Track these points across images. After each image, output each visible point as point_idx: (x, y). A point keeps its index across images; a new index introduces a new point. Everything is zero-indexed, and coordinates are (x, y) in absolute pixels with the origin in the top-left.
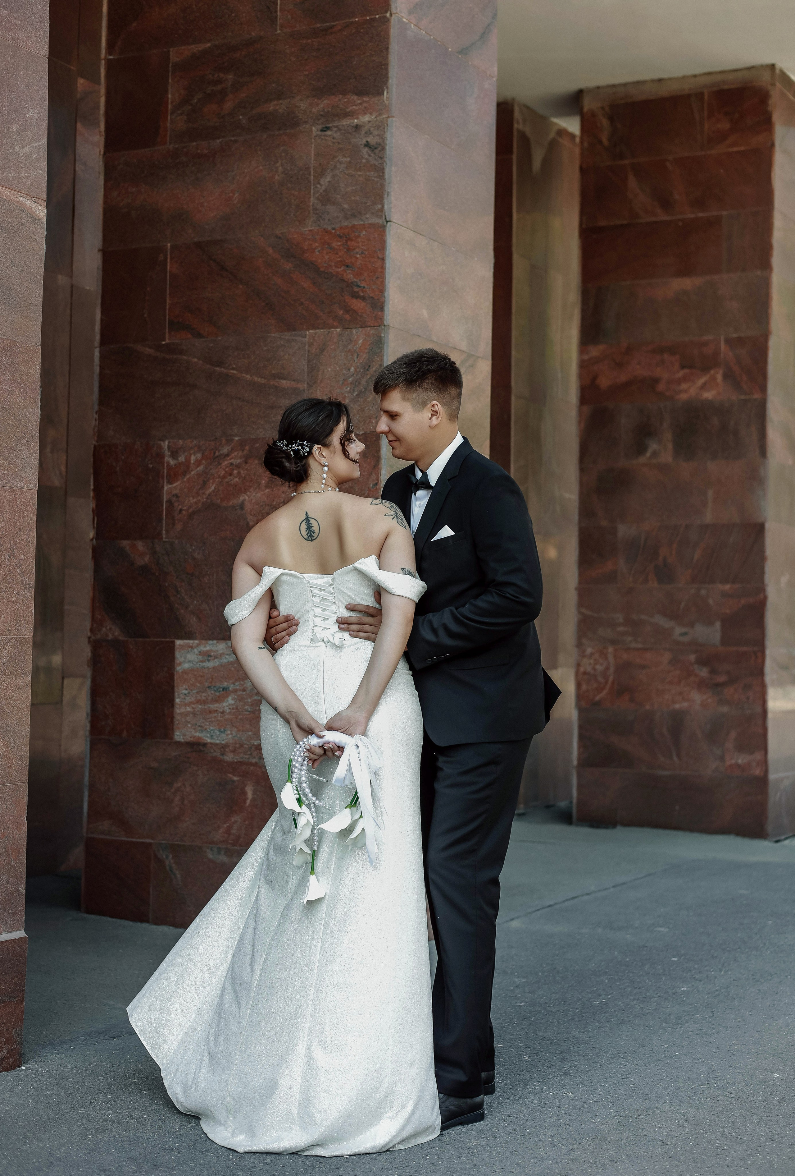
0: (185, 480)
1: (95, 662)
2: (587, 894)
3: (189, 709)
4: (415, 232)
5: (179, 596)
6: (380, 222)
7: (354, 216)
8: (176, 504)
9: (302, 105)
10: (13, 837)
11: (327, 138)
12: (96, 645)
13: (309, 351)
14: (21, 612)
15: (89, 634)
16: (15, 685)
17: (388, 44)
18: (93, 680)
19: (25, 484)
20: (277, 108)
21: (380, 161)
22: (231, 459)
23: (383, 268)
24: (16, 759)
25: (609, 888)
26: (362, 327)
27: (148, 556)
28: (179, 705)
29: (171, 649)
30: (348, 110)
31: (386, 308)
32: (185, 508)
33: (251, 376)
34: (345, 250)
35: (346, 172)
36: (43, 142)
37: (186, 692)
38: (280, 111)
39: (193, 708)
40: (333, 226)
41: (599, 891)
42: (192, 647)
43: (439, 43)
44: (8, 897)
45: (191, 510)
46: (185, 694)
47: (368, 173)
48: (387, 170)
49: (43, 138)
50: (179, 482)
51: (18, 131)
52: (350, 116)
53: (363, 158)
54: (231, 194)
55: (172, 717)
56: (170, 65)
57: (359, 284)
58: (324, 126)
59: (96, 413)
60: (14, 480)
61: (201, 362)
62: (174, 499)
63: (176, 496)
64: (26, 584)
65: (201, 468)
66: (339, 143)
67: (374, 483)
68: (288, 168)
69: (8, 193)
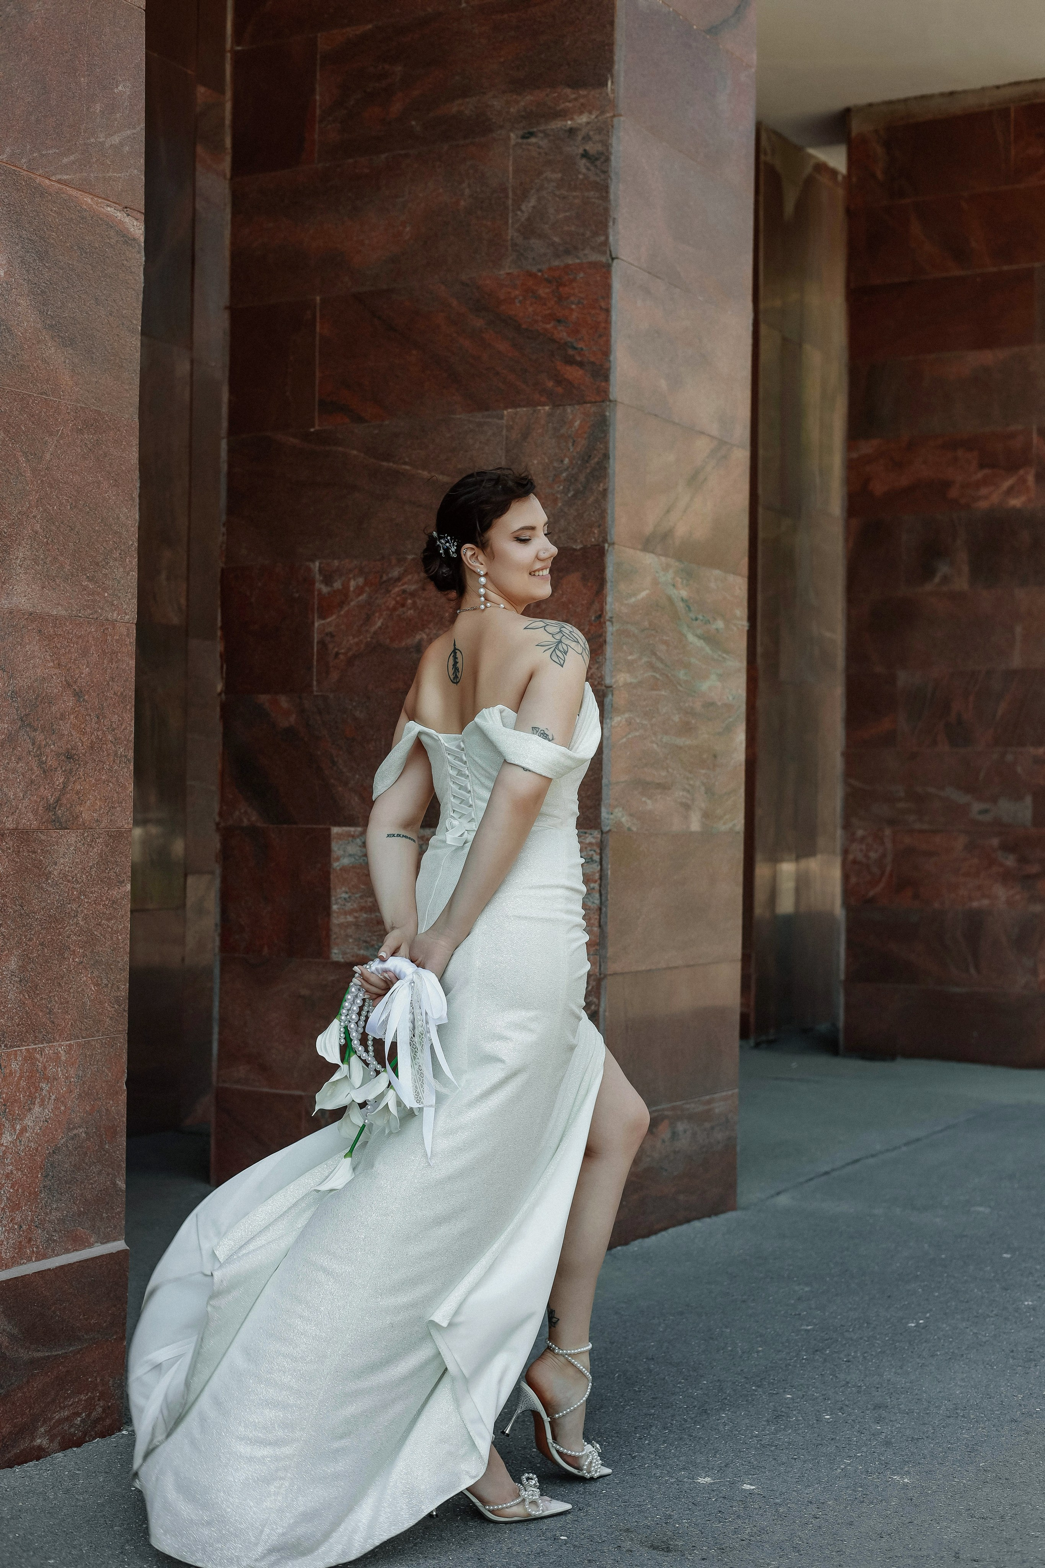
0: (342, 613)
1: (226, 856)
2: (873, 1156)
3: (350, 919)
4: (649, 273)
5: (335, 768)
6: (603, 259)
7: (567, 252)
8: (330, 646)
9: (495, 103)
10: (107, 1110)
11: (530, 147)
12: (227, 833)
13: (507, 438)
14: (115, 795)
15: (217, 819)
16: (107, 898)
17: (613, 16)
18: (224, 880)
19: (118, 614)
20: (462, 108)
21: (603, 176)
22: (403, 585)
23: (608, 321)
24: (111, 1002)
25: (900, 1147)
26: (579, 403)
27: (294, 716)
28: (337, 913)
29: (326, 839)
30: (558, 108)
31: (612, 378)
32: (343, 651)
33: (429, 472)
34: (555, 299)
35: (558, 193)
36: (138, 129)
37: (346, 896)
38: (467, 112)
39: (356, 917)
40: (539, 267)
41: (888, 1150)
42: (353, 836)
43: (681, 17)
44: (101, 1194)
45: (350, 654)
46: (345, 899)
47: (586, 194)
48: (612, 189)
49: (139, 124)
50: (334, 617)
51: (102, 112)
52: (560, 116)
53: (580, 173)
54: (401, 228)
55: (328, 929)
56: (318, 57)
57: (575, 345)
58: (526, 131)
59: (224, 525)
60: (102, 609)
61: (362, 455)
62: (328, 639)
63: (331, 635)
64: (121, 756)
65: (363, 597)
66: (546, 154)
67: (597, 614)
68: (478, 190)
69: (89, 201)
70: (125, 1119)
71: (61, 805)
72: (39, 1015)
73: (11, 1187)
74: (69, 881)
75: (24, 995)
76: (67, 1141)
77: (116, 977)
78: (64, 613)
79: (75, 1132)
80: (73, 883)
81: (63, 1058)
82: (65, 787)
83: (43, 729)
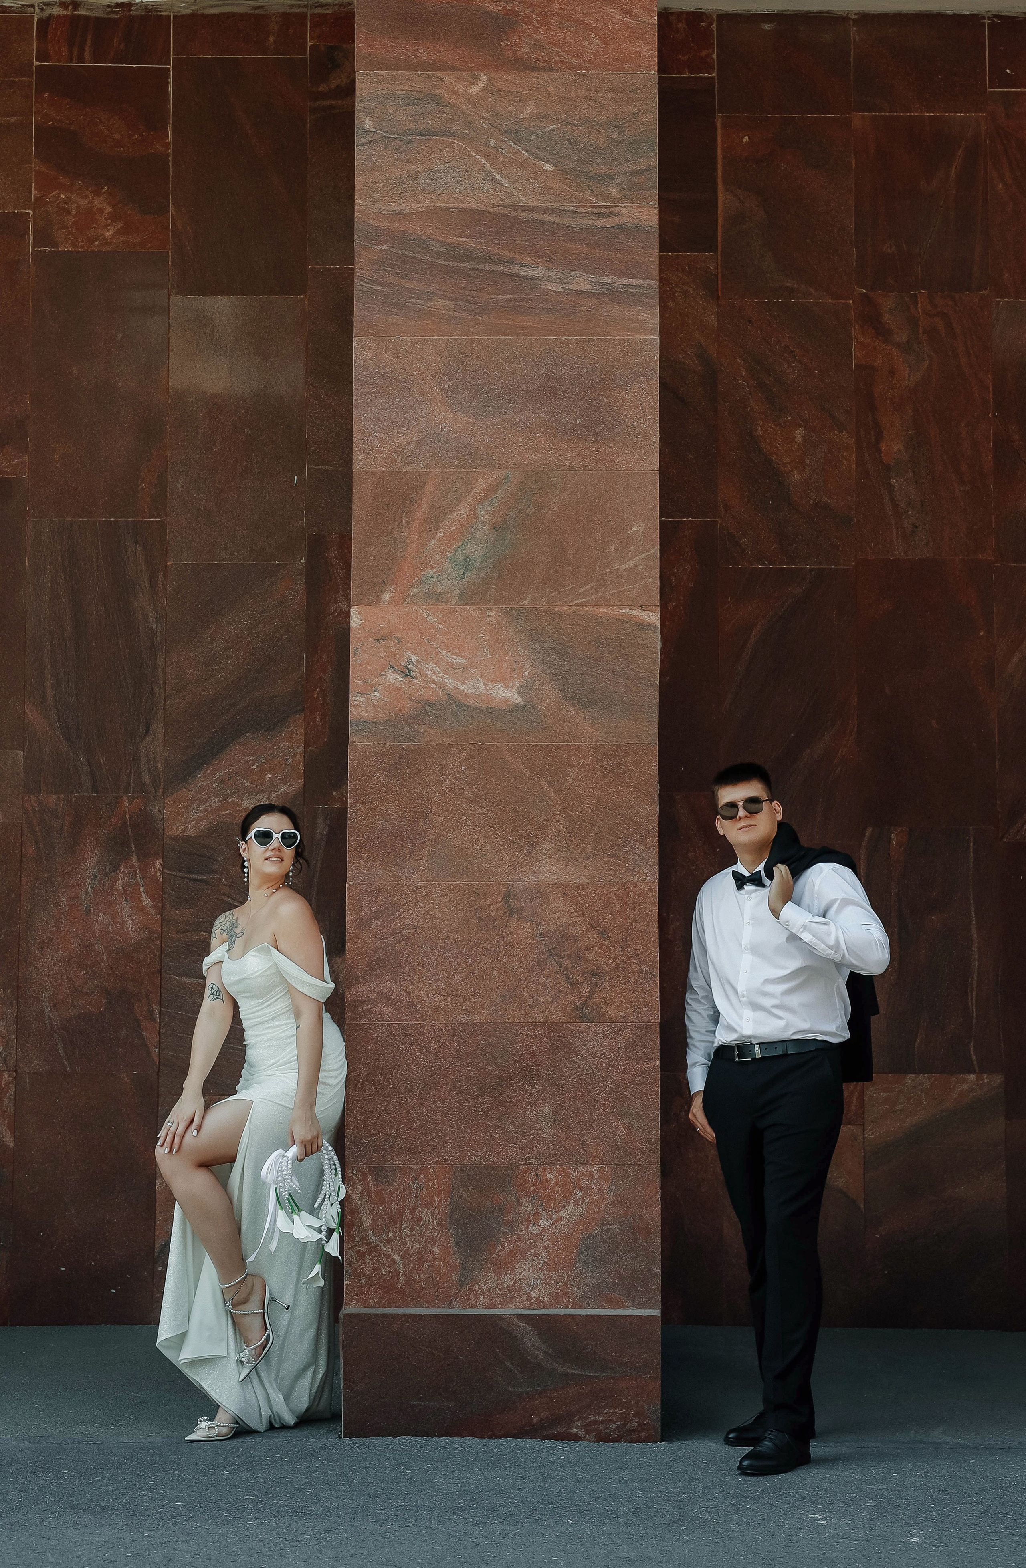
14: (642, 1000)
16: (636, 1070)
19: (640, 877)
24: (642, 1142)
36: (653, 551)
49: (654, 548)
51: (617, 549)
60: (623, 875)
69: (605, 610)
70: (659, 1225)
71: (588, 1007)
72: (572, 1145)
73: (548, 1256)
74: (597, 1057)
75: (557, 1130)
76: (601, 1232)
77: (647, 1125)
78: (586, 880)
79: (609, 1227)
80: (602, 1058)
81: (596, 1175)
82: (591, 993)
83: (569, 957)
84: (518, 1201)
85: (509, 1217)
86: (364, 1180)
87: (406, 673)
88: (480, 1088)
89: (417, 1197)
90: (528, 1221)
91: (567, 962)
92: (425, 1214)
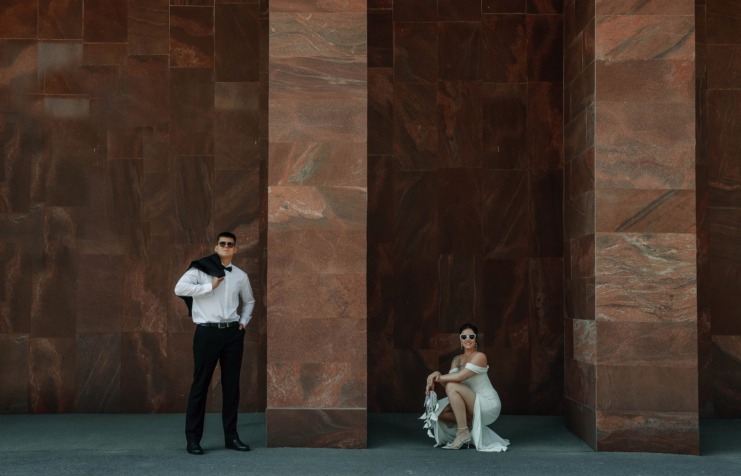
3: (575, 347)
4: (616, 145)
6: (594, 146)
7: (591, 144)
9: (585, 100)
11: (588, 113)
13: (586, 201)
19: (361, 272)
23: (594, 165)
26: (592, 190)
31: (595, 182)
33: (580, 212)
34: (590, 158)
36: (365, 168)
40: (589, 149)
42: (575, 322)
43: (635, 60)
44: (359, 397)
47: (593, 126)
50: (573, 255)
51: (353, 168)
52: (591, 103)
57: (592, 172)
58: (588, 108)
60: (355, 271)
64: (363, 302)
69: (350, 187)
70: (366, 382)
71: (344, 313)
72: (339, 357)
73: (331, 391)
74: (347, 329)
75: (334, 352)
76: (348, 384)
77: (363, 350)
78: (343, 273)
79: (350, 382)
81: (346, 366)
82: (345, 309)
83: (338, 297)
84: (322, 374)
85: (319, 379)
86: (273, 368)
87: (286, 207)
88: (310, 339)
89: (290, 373)
90: (325, 380)
91: (337, 299)
92: (293, 378)
